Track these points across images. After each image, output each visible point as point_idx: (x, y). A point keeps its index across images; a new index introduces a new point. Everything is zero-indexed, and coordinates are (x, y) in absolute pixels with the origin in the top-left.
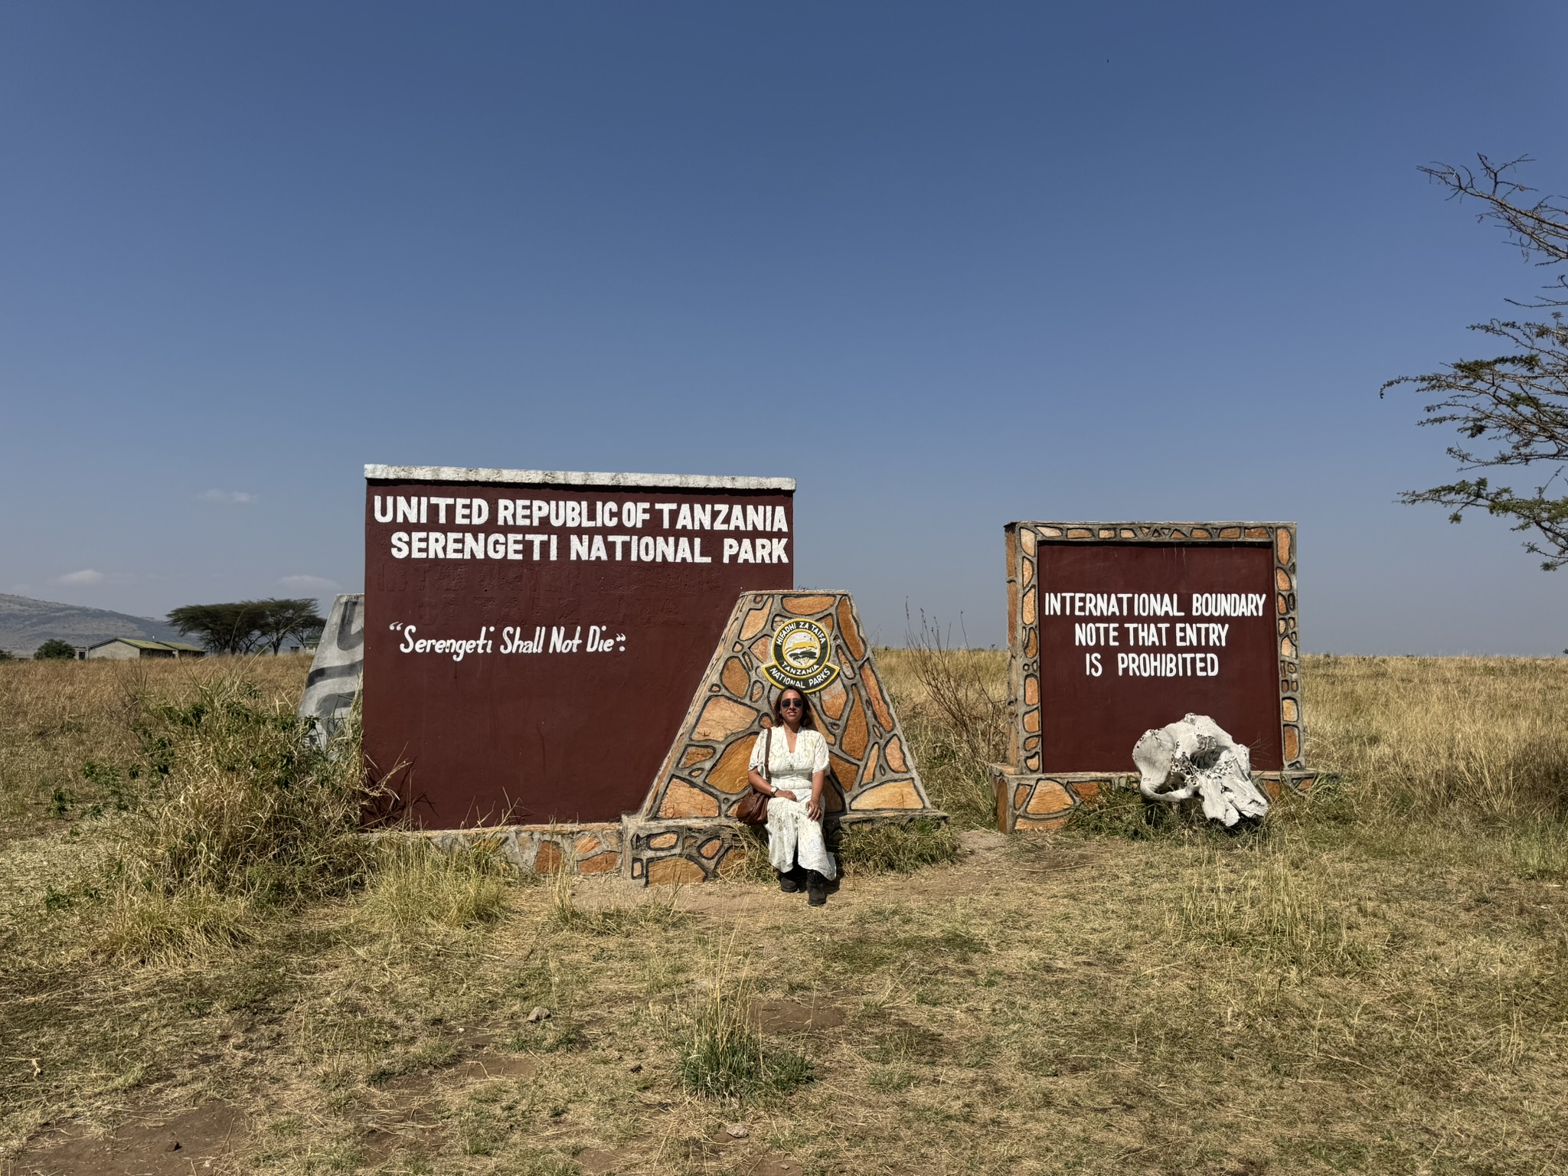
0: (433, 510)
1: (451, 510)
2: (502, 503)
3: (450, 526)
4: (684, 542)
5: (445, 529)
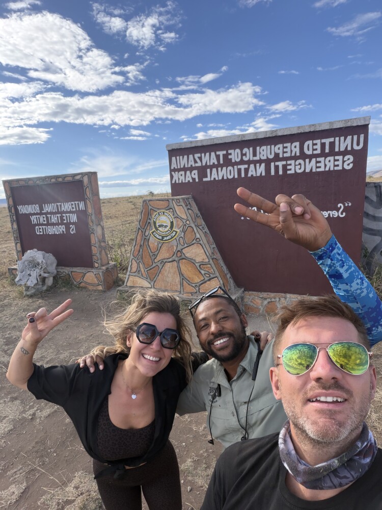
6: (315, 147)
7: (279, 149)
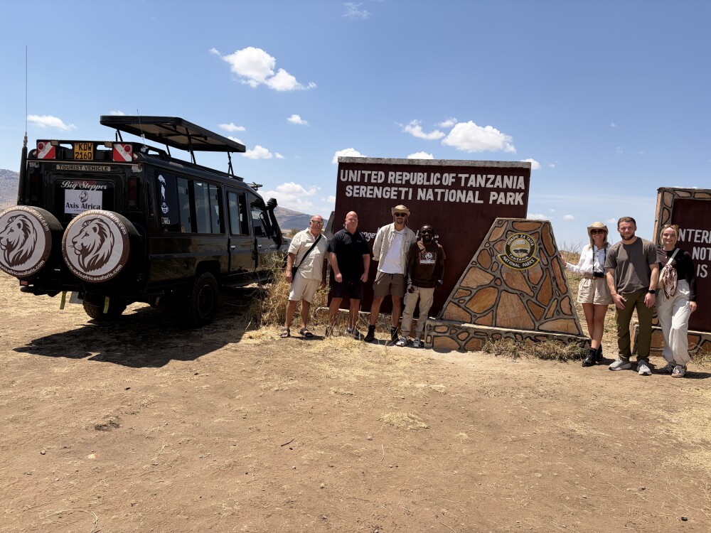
0: (363, 176)
2: (390, 173)
3: (369, 183)
5: (366, 185)
6: (376, 177)
7: (406, 176)
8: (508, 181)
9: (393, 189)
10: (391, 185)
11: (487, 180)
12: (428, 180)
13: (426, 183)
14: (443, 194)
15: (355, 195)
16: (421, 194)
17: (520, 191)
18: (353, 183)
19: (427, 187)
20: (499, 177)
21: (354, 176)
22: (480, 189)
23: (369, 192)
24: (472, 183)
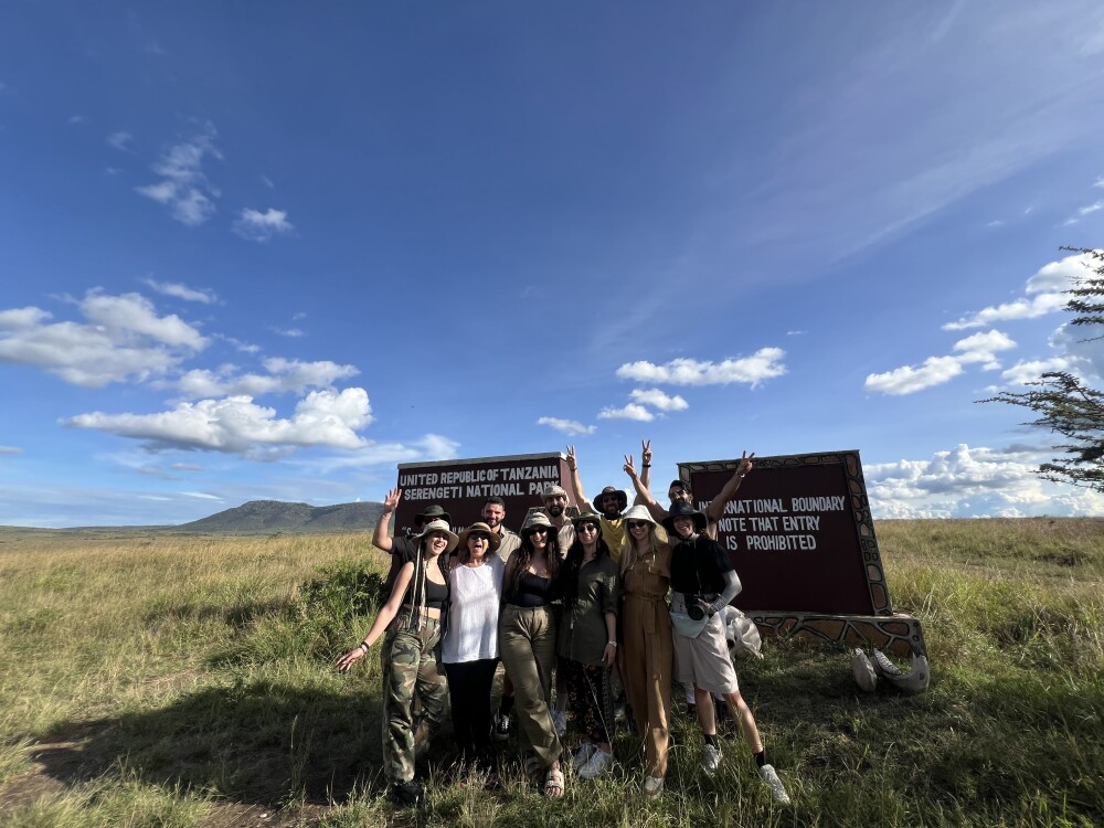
0: (419, 479)
1: (425, 478)
2: (443, 474)
3: (425, 486)
4: (512, 485)
5: (422, 487)
6: (430, 479)
7: (456, 475)
8: (544, 472)
9: (446, 488)
10: (444, 485)
11: (526, 472)
12: (475, 478)
13: (473, 481)
14: (489, 489)
15: (413, 498)
16: (470, 492)
17: (555, 479)
18: (411, 487)
19: (475, 484)
20: (535, 469)
21: (412, 480)
22: (520, 481)
23: (425, 494)
24: (512, 476)
